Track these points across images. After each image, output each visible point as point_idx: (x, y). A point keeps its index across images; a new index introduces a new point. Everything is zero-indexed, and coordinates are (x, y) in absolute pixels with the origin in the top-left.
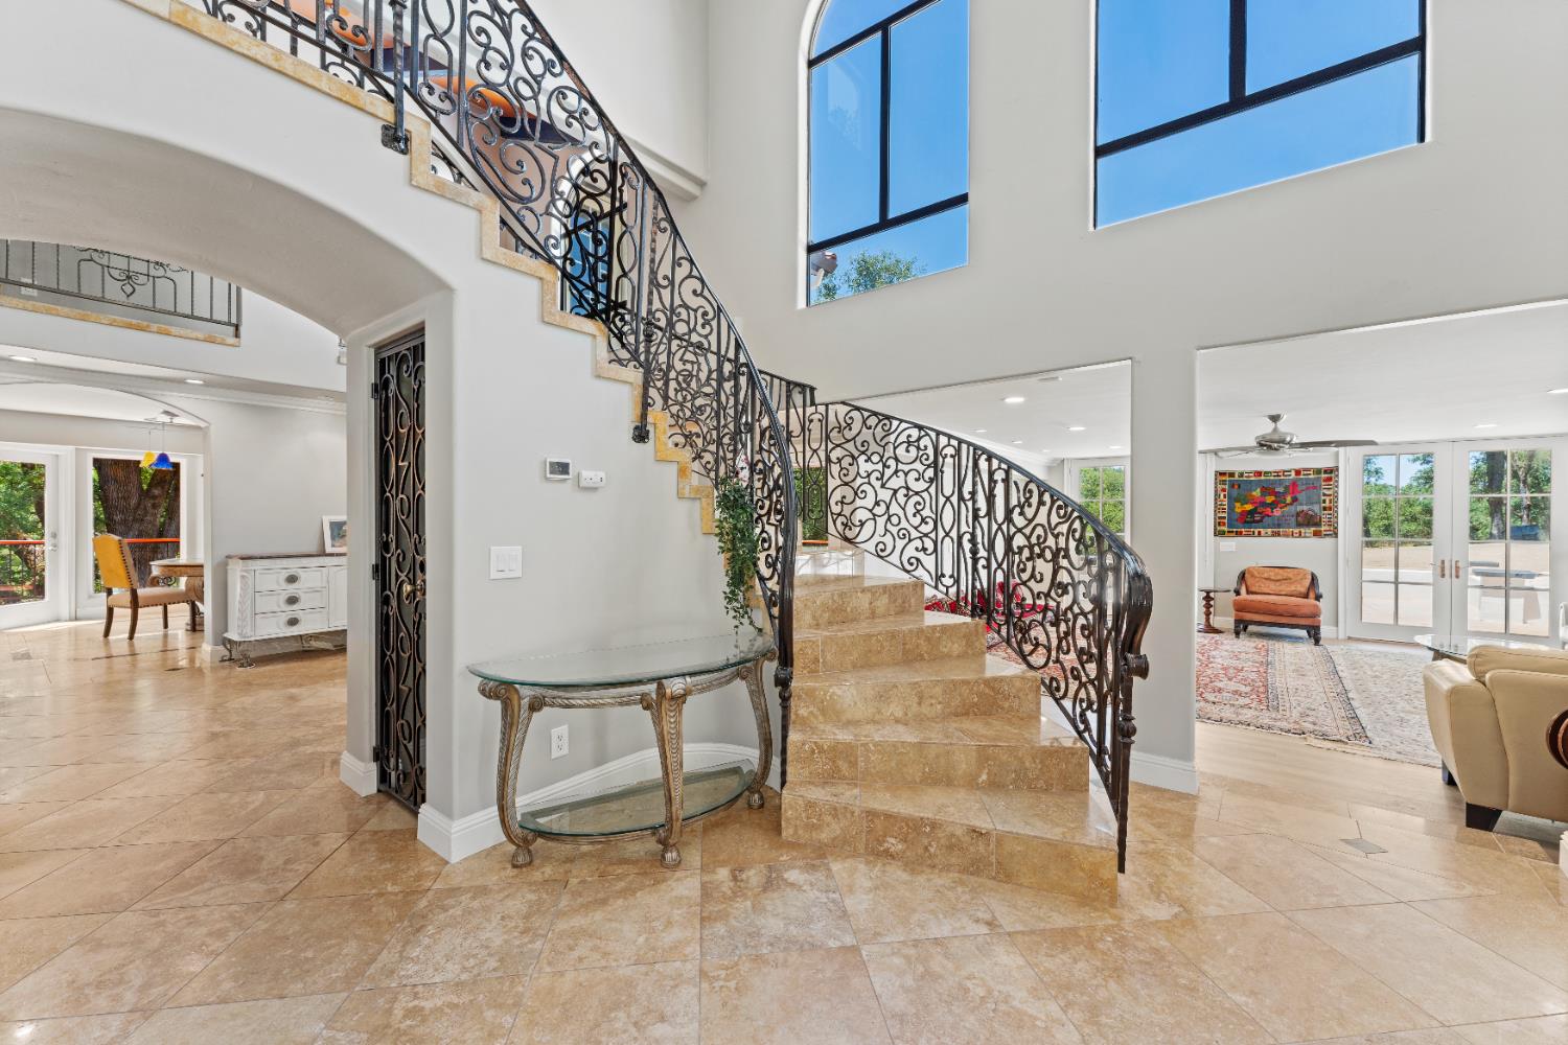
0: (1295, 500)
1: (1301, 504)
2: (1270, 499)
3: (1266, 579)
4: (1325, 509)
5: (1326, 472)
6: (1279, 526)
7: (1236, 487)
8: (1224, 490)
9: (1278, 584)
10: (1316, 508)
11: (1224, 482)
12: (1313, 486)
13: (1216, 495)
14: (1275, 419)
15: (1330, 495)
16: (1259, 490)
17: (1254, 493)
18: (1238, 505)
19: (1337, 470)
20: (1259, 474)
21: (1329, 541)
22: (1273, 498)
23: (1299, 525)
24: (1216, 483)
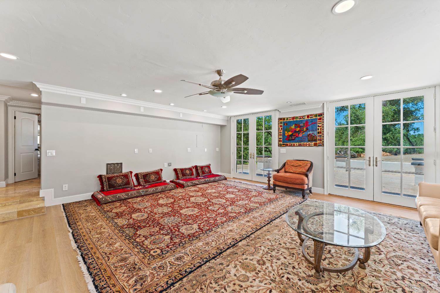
0: (307, 129)
1: (309, 131)
2: (298, 129)
3: (292, 166)
4: (318, 133)
5: (319, 115)
6: (301, 141)
7: (286, 125)
8: (281, 126)
9: (296, 168)
10: (315, 133)
11: (281, 123)
12: (314, 123)
13: (278, 128)
14: (219, 73)
15: (321, 126)
16: (294, 125)
17: (292, 127)
18: (286, 132)
19: (323, 114)
20: (293, 118)
21: (320, 148)
22: (299, 129)
23: (309, 141)
24: (278, 123)
